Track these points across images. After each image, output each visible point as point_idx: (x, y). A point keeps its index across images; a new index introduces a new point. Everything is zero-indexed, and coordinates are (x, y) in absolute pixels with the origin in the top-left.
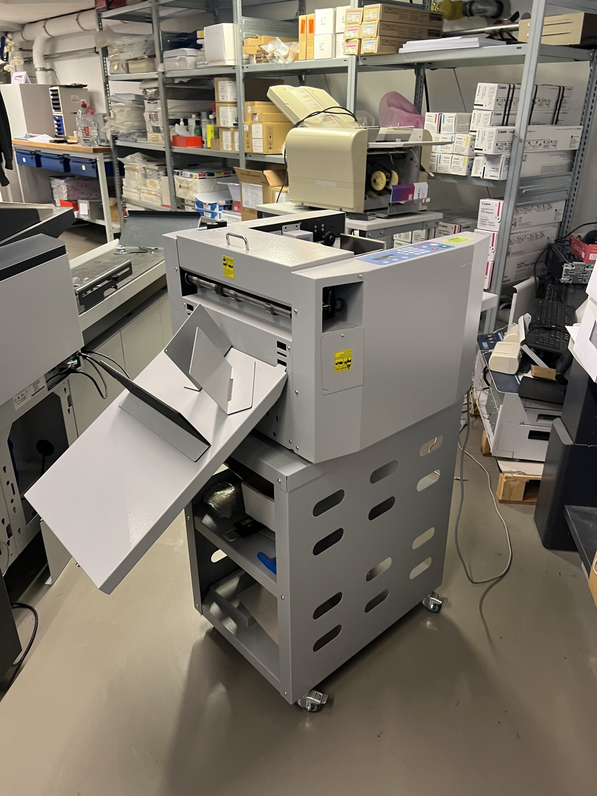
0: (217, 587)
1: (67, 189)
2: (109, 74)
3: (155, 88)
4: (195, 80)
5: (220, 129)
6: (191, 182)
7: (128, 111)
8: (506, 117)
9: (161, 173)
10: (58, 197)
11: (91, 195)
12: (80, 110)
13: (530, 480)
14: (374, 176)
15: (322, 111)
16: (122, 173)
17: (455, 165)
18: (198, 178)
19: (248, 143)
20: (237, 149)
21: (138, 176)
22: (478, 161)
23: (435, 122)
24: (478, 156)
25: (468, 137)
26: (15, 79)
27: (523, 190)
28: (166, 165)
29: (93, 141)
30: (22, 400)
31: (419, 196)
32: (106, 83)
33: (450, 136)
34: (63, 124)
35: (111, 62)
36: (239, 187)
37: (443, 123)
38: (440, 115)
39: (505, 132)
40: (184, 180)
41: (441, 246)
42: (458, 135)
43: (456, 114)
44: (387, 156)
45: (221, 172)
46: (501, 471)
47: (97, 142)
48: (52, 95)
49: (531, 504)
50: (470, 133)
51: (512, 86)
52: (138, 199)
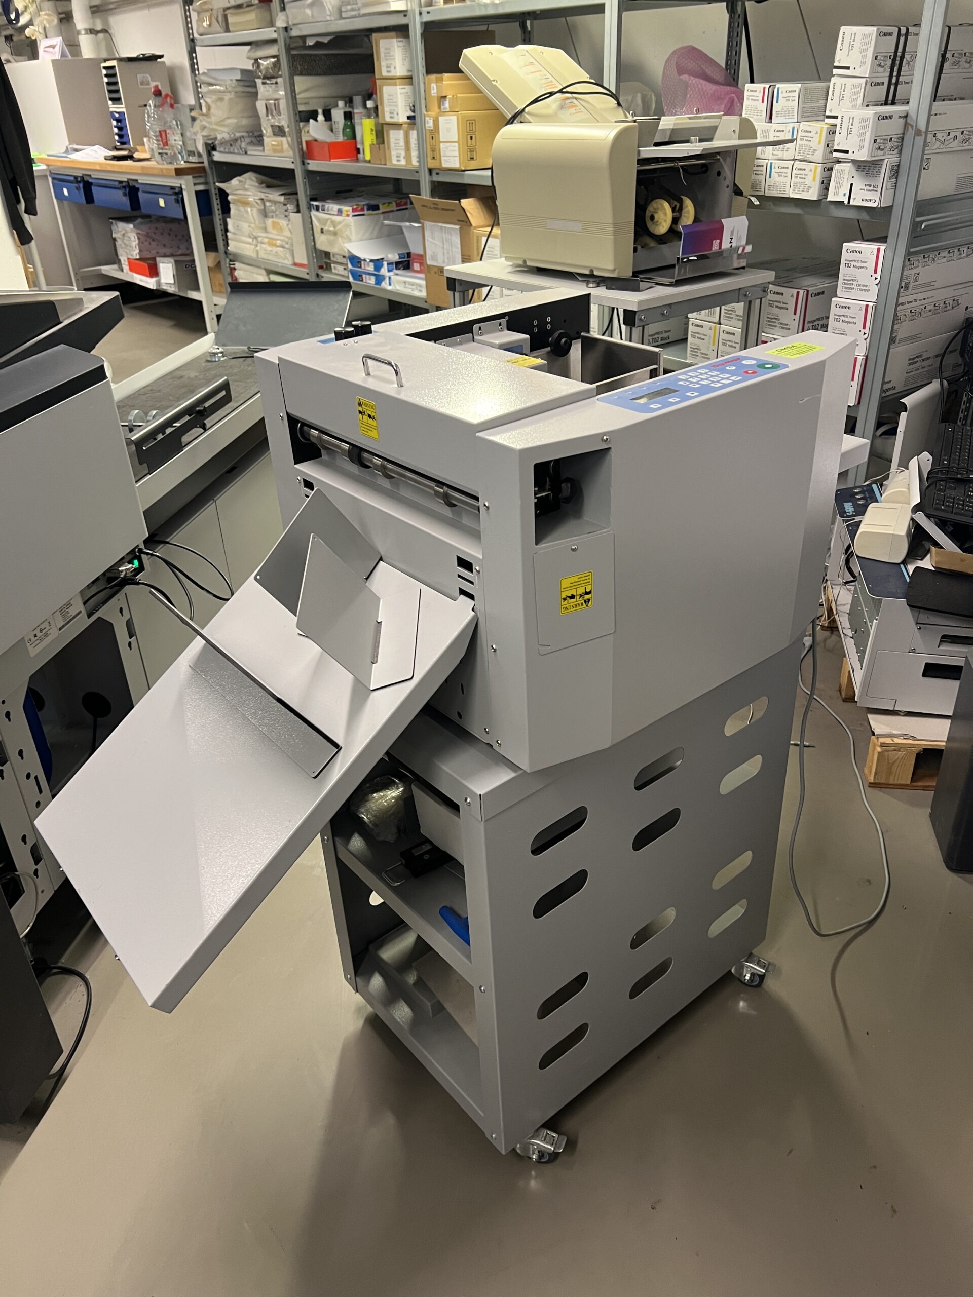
0: (380, 946)
1: (139, 238)
2: (196, 35)
3: (273, 57)
4: (341, 39)
5: (384, 126)
6: (340, 223)
7: (230, 99)
8: (892, 88)
9: (290, 208)
10: (124, 254)
11: (179, 247)
12: (150, 102)
13: (925, 750)
14: (650, 209)
15: (556, 90)
16: (226, 209)
17: (798, 180)
18: (351, 216)
19: (433, 151)
20: (415, 162)
21: (252, 213)
22: (841, 172)
23: (763, 102)
24: (840, 162)
25: (822, 128)
26: (45, 51)
27: (922, 222)
28: (296, 193)
29: (175, 154)
30: (41, 640)
31: (731, 243)
32: (192, 51)
33: (790, 127)
34: (126, 127)
35: (199, 13)
36: (420, 230)
37: (777, 102)
38: (771, 88)
39: (891, 117)
40: (327, 220)
41: (762, 365)
42: (804, 126)
43: (800, 85)
44: (676, 169)
45: (389, 203)
46: (873, 734)
47: (183, 157)
48: (106, 76)
49: (925, 788)
50: (827, 120)
51: (903, 31)
52: (254, 255)
